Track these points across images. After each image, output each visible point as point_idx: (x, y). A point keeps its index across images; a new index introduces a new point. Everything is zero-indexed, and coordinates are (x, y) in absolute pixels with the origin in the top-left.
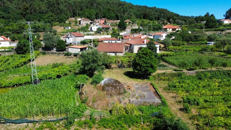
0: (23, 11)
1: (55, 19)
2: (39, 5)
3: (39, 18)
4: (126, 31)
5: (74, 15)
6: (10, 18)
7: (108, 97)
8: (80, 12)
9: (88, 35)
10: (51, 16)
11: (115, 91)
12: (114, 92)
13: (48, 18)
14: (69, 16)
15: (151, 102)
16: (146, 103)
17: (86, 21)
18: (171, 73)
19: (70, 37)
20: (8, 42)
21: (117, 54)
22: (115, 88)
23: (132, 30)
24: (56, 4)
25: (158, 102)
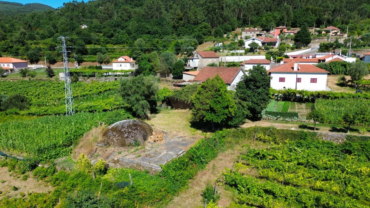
0: (175, 23)
1: (209, 32)
2: (195, 12)
3: (191, 31)
5: (244, 24)
6: (157, 33)
8: (254, 18)
9: (233, 54)
10: (205, 28)
11: (117, 140)
12: (115, 140)
13: (199, 31)
14: (236, 25)
15: (146, 166)
16: (141, 166)
17: (251, 33)
19: (195, 59)
22: (121, 134)
23: (321, 46)
25: (157, 168)
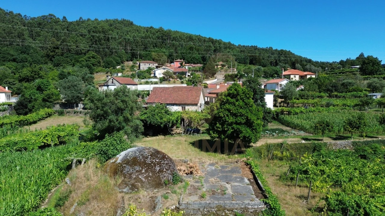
0: (49, 52)
1: (98, 62)
2: (76, 41)
3: (73, 61)
4: (216, 78)
5: (133, 57)
6: (26, 62)
7: (122, 192)
8: (143, 53)
9: (147, 83)
10: (93, 58)
12: (144, 179)
13: (87, 61)
14: (124, 59)
15: (237, 206)
16: (225, 209)
17: (149, 64)
18: (295, 144)
19: (110, 85)
20: (4, 94)
21: (187, 108)
22: (149, 168)
23: (225, 76)
24: (105, 40)
25: (256, 207)
